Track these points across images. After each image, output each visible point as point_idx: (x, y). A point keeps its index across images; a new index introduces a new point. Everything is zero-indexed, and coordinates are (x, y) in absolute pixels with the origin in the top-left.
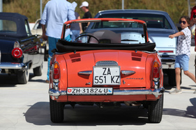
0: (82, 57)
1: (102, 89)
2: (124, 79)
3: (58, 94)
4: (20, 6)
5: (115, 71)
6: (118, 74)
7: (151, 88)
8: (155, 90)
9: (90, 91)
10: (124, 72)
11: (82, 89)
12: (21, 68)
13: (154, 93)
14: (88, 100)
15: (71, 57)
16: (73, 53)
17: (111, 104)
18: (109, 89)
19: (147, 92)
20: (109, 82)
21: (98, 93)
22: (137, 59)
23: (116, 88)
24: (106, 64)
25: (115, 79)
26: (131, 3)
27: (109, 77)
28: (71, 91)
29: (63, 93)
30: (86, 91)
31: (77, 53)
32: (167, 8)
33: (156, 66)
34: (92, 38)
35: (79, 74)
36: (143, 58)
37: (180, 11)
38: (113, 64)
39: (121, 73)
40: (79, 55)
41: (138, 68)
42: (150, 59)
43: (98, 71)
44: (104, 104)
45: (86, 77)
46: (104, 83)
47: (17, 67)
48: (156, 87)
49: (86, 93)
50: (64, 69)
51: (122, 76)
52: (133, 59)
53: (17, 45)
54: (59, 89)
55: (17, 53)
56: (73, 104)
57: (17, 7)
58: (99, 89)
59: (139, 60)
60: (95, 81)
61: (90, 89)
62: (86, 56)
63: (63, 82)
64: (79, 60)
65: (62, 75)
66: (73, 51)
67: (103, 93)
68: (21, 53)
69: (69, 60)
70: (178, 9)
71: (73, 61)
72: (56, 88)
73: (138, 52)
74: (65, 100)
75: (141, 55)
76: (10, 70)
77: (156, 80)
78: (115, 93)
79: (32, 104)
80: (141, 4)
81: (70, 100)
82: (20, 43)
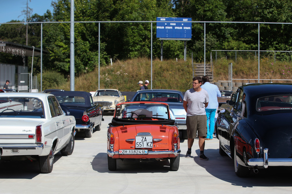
0: (128, 130)
1: (141, 151)
2: (155, 144)
3: (113, 153)
4: (86, 79)
5: (149, 139)
6: (152, 141)
7: (172, 149)
8: (175, 151)
9: (133, 152)
10: (155, 140)
11: (128, 151)
12: (88, 128)
13: (174, 153)
14: (132, 157)
15: (121, 129)
16: (122, 127)
17: (147, 159)
18: (145, 150)
19: (170, 153)
20: (145, 146)
21: (138, 153)
22: (163, 131)
23: (150, 150)
24: (144, 134)
25: (149, 144)
26: (157, 77)
27: (145, 143)
28: (122, 152)
29: (116, 153)
30: (131, 152)
31: (125, 126)
32: (179, 80)
33: (175, 136)
34: (134, 114)
35: (126, 141)
36: (167, 130)
37: (188, 82)
38: (148, 134)
39: (153, 140)
40: (126, 128)
41: (163, 136)
42: (172, 131)
43: (139, 139)
44: (142, 159)
45: (131, 142)
46: (142, 147)
47: (85, 127)
48: (175, 149)
49: (131, 153)
50: (117, 138)
51: (154, 142)
52: (161, 131)
53: (85, 114)
54: (114, 150)
55: (85, 118)
56: (122, 159)
57: (83, 79)
58: (139, 150)
59: (164, 131)
60: (136, 145)
61: (133, 150)
62: (131, 128)
63: (116, 146)
64: (126, 132)
65: (115, 141)
66: (122, 125)
67: (142, 153)
68: (88, 119)
69: (120, 131)
70: (187, 81)
71: (123, 132)
72: (112, 150)
73: (164, 126)
74: (118, 157)
75: (165, 128)
76: (81, 129)
77: (175, 144)
78: (149, 153)
79: (96, 155)
80: (163, 78)
81: (120, 157)
82: (87, 112)
